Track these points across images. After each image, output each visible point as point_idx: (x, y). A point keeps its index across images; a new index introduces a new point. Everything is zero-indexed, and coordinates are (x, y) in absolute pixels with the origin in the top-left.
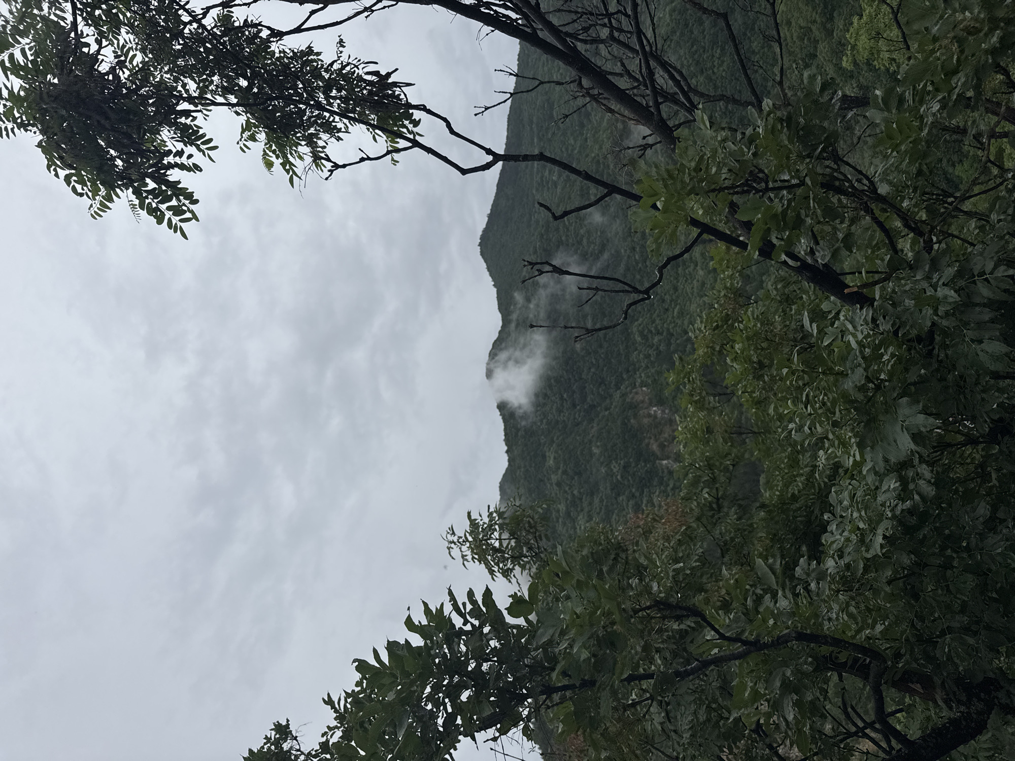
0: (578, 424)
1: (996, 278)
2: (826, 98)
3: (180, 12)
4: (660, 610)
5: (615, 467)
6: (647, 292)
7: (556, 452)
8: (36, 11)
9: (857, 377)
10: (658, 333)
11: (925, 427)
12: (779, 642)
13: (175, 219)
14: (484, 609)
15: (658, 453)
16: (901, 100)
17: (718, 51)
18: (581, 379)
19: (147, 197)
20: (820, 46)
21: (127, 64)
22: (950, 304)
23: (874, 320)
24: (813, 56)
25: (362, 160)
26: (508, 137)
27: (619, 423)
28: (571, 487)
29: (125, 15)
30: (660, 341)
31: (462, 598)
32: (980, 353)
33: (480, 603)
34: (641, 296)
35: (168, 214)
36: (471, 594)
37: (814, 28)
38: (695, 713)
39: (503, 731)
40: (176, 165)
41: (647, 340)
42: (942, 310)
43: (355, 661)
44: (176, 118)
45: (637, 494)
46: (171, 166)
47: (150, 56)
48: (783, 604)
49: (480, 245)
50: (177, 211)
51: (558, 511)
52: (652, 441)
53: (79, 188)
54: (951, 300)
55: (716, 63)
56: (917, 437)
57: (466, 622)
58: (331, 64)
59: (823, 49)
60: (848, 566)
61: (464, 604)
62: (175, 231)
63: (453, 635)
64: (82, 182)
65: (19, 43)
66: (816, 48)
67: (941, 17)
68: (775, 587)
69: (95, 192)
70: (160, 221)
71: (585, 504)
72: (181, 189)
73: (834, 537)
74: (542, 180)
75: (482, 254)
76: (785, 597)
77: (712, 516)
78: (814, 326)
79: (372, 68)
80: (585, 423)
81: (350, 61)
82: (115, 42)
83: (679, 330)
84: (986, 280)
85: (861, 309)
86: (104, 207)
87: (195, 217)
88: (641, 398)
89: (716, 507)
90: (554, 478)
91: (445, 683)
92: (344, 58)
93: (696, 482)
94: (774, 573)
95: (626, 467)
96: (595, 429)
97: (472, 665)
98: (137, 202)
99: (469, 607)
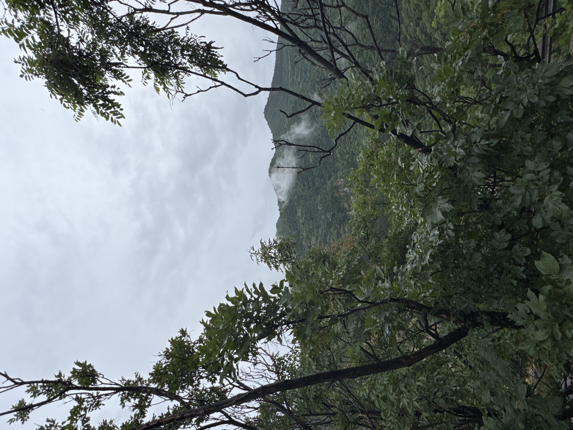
0: (311, 197)
1: (481, 145)
2: (410, 60)
3: (108, 13)
4: (333, 291)
5: (329, 216)
6: (329, 151)
7: (302, 209)
8: (37, 16)
9: (421, 187)
10: (348, 154)
11: (448, 209)
12: (384, 302)
13: (114, 118)
14: (260, 291)
15: (348, 209)
16: (446, 58)
17: (376, 17)
18: (312, 175)
19: (100, 108)
20: (424, 14)
21: (85, 40)
22: (461, 156)
23: (431, 159)
24: (420, 19)
25: (199, 91)
26: (276, 61)
27: (330, 195)
28: (308, 225)
29: (81, 16)
30: (348, 157)
31: (250, 287)
32: (473, 177)
33: (258, 288)
34: (326, 154)
35: (111, 115)
36: (254, 285)
37: (421, 4)
38: (357, 324)
39: (269, 340)
40: (112, 92)
41: (343, 156)
42: (458, 158)
43: (206, 311)
44: (111, 67)
45: (338, 227)
46: (109, 93)
47: (96, 35)
48: (387, 285)
49: (264, 113)
50: (115, 113)
51: (303, 235)
52: (345, 203)
53: (67, 104)
54: (461, 154)
55: (374, 23)
56: (444, 213)
57: (252, 296)
58: (183, 38)
59: (425, 14)
60: (416, 267)
61: (251, 289)
62: (115, 123)
63: (246, 302)
64: (69, 101)
65: (30, 33)
66: (421, 15)
67: (463, 22)
68: (384, 278)
69: (75, 107)
70: (107, 118)
71: (315, 232)
72: (115, 103)
73: (411, 255)
74: (293, 81)
75: (265, 117)
76: (387, 282)
77: (365, 242)
78: (403, 164)
79: (203, 40)
80: (315, 196)
81: (192, 37)
82: (78, 30)
83: (357, 152)
84: (477, 145)
85: (425, 155)
86: (80, 115)
87: (123, 116)
88: (340, 184)
89: (366, 239)
90: (301, 221)
91: (244, 321)
92: (189, 35)
93: (358, 228)
94: (383, 272)
95: (333, 215)
96: (319, 198)
97: (255, 313)
98: (95, 110)
99: (253, 290)
